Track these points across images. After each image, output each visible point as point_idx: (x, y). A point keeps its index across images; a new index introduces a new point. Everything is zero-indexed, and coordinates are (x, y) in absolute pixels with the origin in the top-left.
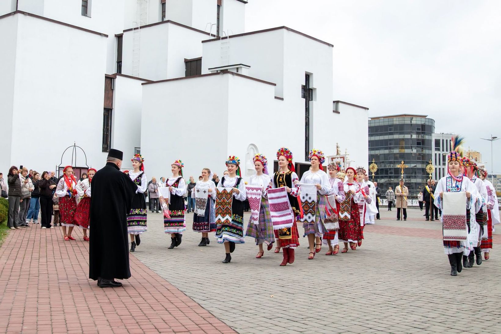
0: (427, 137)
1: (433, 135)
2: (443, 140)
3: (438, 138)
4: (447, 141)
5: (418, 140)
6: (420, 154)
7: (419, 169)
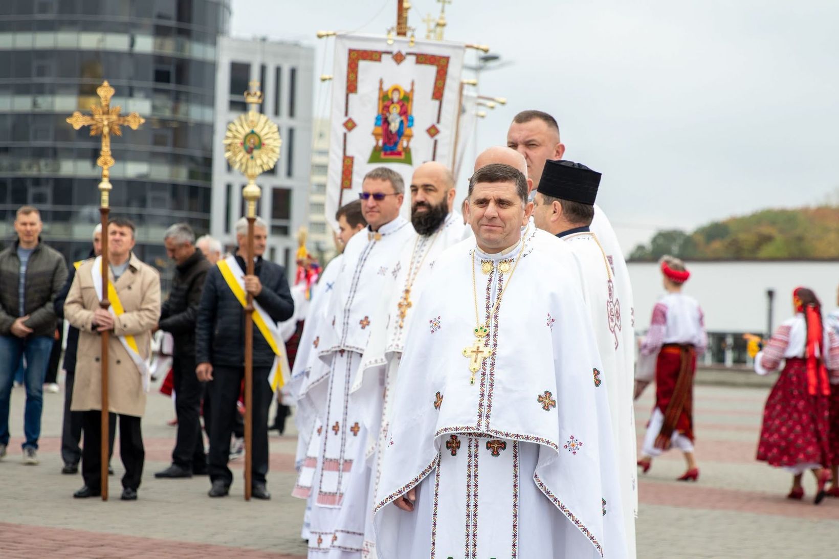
0: (197, 51)
1: (223, 41)
2: (263, 69)
3: (242, 58)
4: (278, 71)
5: (159, 59)
6: (163, 122)
7: (158, 186)
